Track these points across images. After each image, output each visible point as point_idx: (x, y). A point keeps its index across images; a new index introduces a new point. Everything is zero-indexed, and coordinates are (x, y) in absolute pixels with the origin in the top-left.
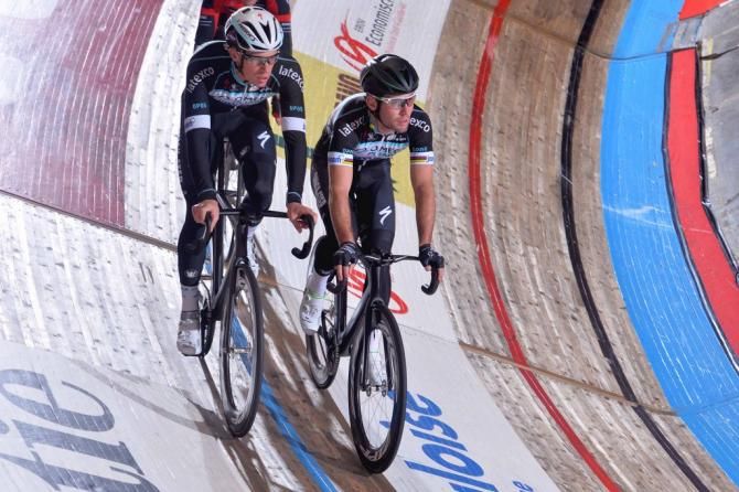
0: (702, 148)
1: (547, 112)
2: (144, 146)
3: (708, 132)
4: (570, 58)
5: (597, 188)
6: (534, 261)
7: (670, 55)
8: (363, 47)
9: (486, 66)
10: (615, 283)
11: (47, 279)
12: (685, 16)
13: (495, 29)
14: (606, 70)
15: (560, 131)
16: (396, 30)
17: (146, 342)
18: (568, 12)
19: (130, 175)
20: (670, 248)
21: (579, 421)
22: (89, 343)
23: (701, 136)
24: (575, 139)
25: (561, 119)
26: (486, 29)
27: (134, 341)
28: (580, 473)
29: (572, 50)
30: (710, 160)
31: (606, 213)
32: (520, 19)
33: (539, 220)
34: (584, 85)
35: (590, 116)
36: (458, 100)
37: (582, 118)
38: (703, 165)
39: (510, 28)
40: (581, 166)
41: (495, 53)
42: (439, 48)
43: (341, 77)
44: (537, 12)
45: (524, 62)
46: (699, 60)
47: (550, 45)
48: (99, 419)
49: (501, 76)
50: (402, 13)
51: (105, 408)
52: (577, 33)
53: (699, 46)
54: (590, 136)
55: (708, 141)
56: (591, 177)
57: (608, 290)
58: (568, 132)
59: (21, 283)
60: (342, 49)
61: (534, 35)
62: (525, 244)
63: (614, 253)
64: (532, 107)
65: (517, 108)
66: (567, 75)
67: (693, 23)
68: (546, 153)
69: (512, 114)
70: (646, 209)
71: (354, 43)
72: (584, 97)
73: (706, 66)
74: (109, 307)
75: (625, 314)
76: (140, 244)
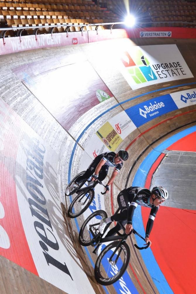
0: (157, 168)
1: (140, 151)
2: (78, 123)
3: (160, 166)
4: (148, 146)
5: (140, 165)
6: (124, 169)
7: (162, 153)
8: (119, 128)
9: (135, 140)
10: (134, 178)
11: (51, 131)
12: (167, 149)
13: (140, 136)
14: (152, 150)
15: (140, 155)
16: (125, 128)
17: (58, 146)
18: (151, 140)
19: (74, 125)
20: (144, 178)
21: (114, 192)
22: (50, 142)
23: (158, 166)
24: (141, 157)
25: (141, 153)
26: (138, 135)
27: (57, 145)
28: (109, 199)
29: (148, 145)
30: (157, 170)
31: (139, 169)
32: (144, 137)
33: (129, 164)
34: (147, 150)
35: (145, 155)
36: (128, 142)
37: (144, 155)
38: (156, 170)
39: (142, 137)
40: (140, 161)
41: (137, 139)
42: (130, 134)
43: (113, 130)
44: (147, 137)
45: (141, 143)
46: (165, 156)
47: (146, 142)
48: (43, 152)
49: (136, 143)
50: (128, 127)
51: (45, 151)
52: (151, 143)
53: (166, 154)
54: (144, 158)
55: (159, 167)
56: (140, 163)
57: (132, 179)
58: (141, 155)
59: (47, 129)
60: (116, 127)
61: (145, 140)
62: (124, 166)
63: (136, 174)
64: (138, 149)
65: (136, 148)
66: (146, 148)
67: (167, 151)
68: (136, 156)
69: (134, 149)
70: (145, 171)
71: (118, 127)
72: (146, 152)
73: (165, 157)
74: (57, 139)
75: (132, 183)
76: (68, 134)
